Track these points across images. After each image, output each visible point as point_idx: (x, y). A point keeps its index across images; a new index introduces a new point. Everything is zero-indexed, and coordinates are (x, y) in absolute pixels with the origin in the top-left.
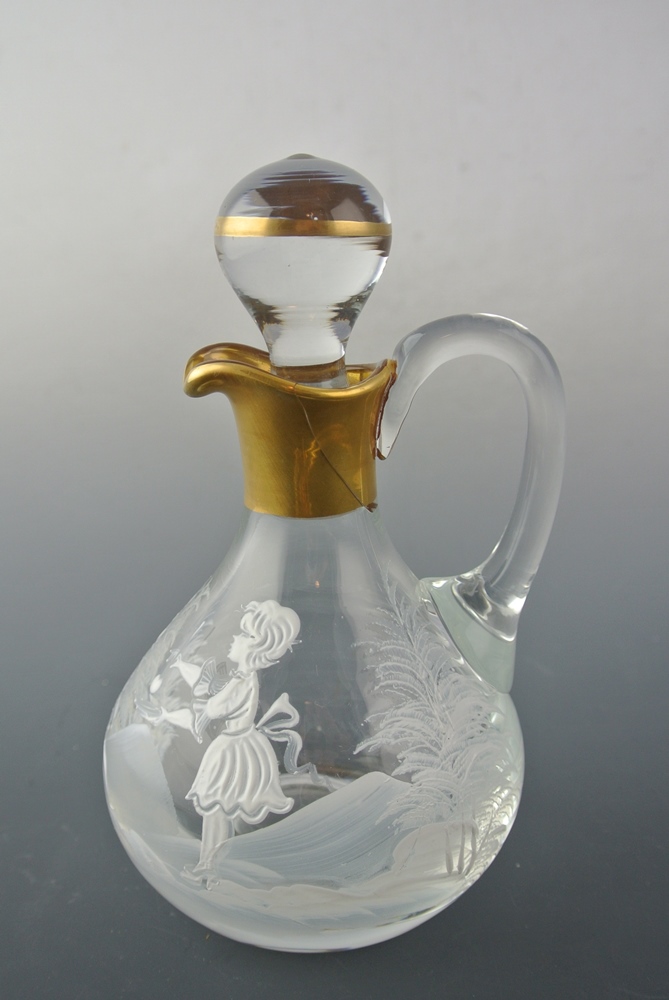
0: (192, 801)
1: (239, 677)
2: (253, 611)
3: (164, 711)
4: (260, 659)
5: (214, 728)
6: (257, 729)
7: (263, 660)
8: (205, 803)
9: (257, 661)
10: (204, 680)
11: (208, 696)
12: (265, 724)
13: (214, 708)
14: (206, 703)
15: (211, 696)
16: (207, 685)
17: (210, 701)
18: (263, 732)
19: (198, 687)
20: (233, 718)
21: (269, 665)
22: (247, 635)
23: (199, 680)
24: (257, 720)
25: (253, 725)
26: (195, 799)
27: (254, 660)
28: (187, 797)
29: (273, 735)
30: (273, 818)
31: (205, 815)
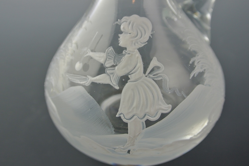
0: (120, 117)
1: (129, 54)
2: (126, 22)
3: (89, 77)
4: (137, 43)
5: (124, 80)
6: (146, 76)
7: (139, 43)
8: (128, 117)
9: (136, 44)
10: (109, 59)
11: (114, 66)
12: (150, 73)
13: (120, 71)
14: (114, 69)
15: (116, 65)
16: (112, 61)
17: (116, 68)
18: (150, 77)
19: (107, 62)
20: (132, 74)
21: (143, 45)
22: (126, 33)
23: (106, 60)
24: (145, 72)
25: (144, 75)
26: (122, 116)
27: (135, 44)
28: (117, 116)
29: (155, 78)
30: (163, 116)
31: (128, 122)
